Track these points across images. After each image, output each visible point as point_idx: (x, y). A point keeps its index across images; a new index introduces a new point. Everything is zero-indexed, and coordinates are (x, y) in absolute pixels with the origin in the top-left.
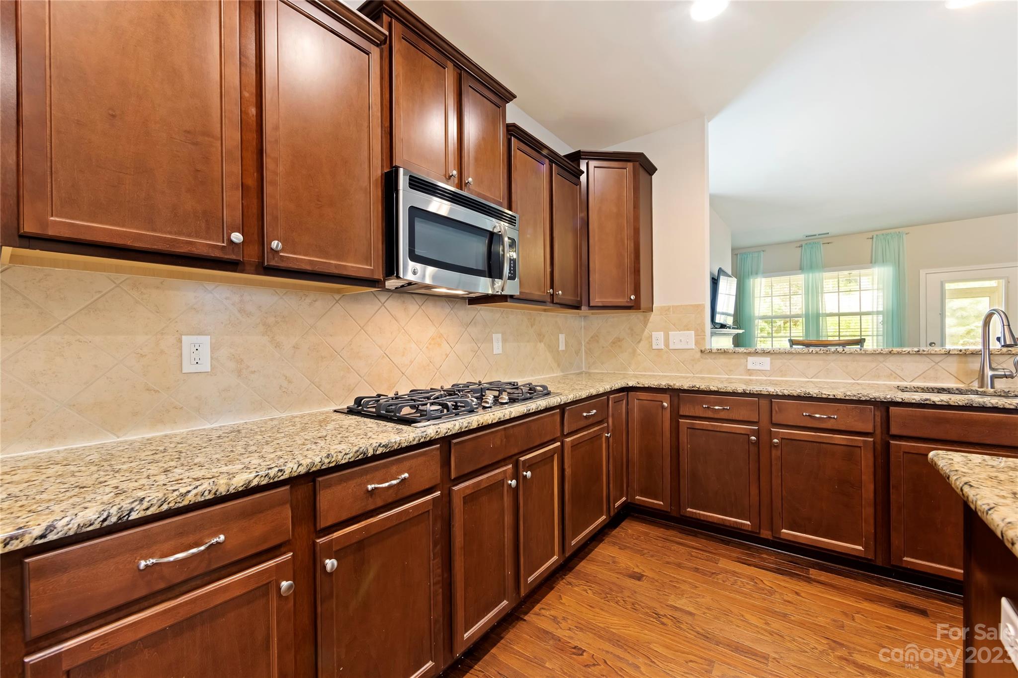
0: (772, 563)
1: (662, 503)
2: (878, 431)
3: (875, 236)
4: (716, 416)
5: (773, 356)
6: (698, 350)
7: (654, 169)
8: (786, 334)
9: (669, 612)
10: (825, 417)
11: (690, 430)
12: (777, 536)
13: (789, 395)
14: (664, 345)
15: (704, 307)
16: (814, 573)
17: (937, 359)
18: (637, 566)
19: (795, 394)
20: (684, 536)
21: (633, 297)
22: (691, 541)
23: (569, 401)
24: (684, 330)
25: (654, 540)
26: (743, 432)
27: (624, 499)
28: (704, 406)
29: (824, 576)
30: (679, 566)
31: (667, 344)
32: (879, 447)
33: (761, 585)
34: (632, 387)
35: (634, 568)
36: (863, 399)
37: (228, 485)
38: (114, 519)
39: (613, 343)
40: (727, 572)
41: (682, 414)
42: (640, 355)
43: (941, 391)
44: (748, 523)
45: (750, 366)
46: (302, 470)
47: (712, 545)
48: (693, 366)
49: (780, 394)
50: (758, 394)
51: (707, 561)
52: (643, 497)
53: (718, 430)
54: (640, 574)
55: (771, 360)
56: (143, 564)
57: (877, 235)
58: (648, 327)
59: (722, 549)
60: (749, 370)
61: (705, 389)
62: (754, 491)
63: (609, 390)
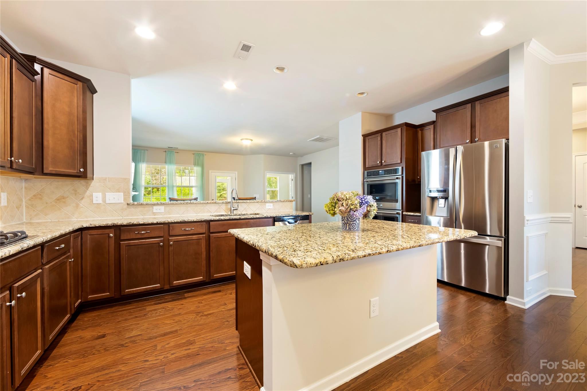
0: (170, 299)
1: (108, 294)
2: (207, 232)
3: (195, 153)
4: (143, 237)
5: (165, 206)
6: (125, 203)
7: (96, 92)
9: (127, 341)
10: (190, 229)
11: (128, 247)
12: (172, 286)
13: (177, 222)
14: (102, 201)
15: (130, 180)
16: (186, 295)
17: (220, 204)
18: (99, 332)
19: (179, 221)
20: (123, 306)
21: (82, 170)
22: (128, 307)
23: (48, 240)
24: (117, 192)
25: (105, 316)
26: (156, 242)
27: (80, 301)
28: (136, 233)
29: (190, 294)
30: (126, 320)
31: (104, 200)
32: (207, 238)
33: (168, 308)
34: (86, 227)
35: (97, 334)
36: (202, 220)
39: (58, 200)
40: (151, 311)
41: (122, 239)
42: (82, 207)
43: (222, 215)
44: (159, 285)
45: (155, 211)
47: (140, 304)
48: (122, 213)
49: (173, 222)
50: (164, 223)
51: (140, 311)
52: (94, 295)
53: (144, 243)
54: (103, 335)
55: (165, 207)
58: (89, 189)
59: (146, 303)
60: (154, 213)
61: (137, 224)
62: (162, 269)
63: (72, 230)
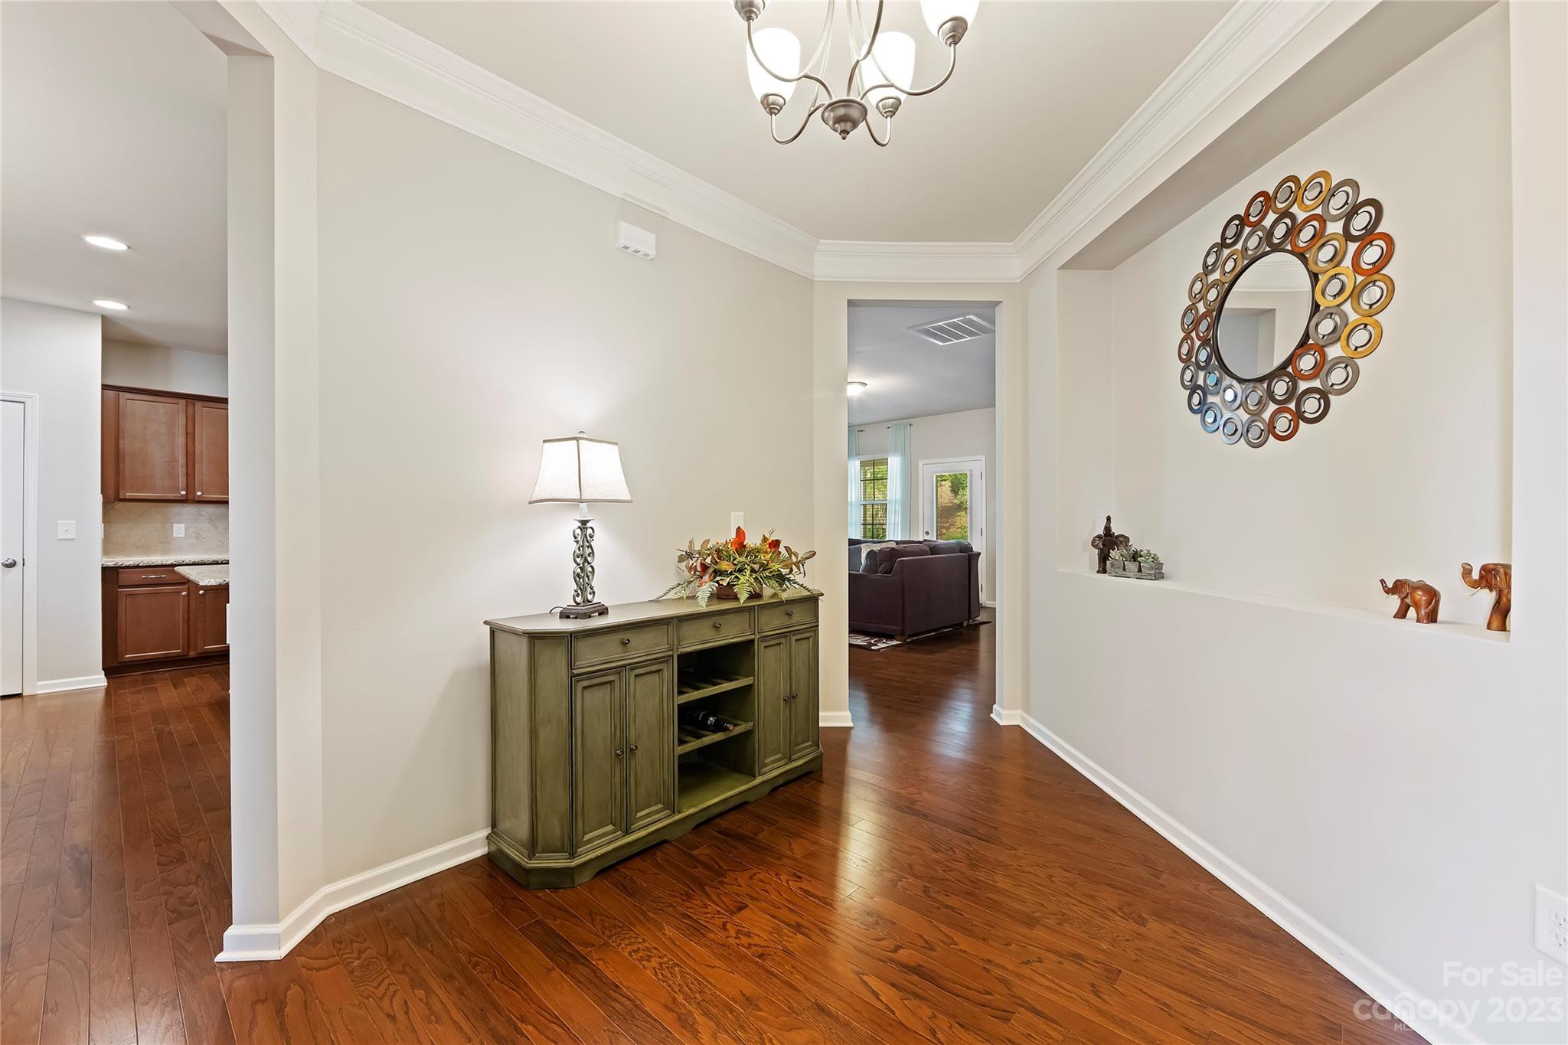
3: (891, 426)
56: (143, 577)
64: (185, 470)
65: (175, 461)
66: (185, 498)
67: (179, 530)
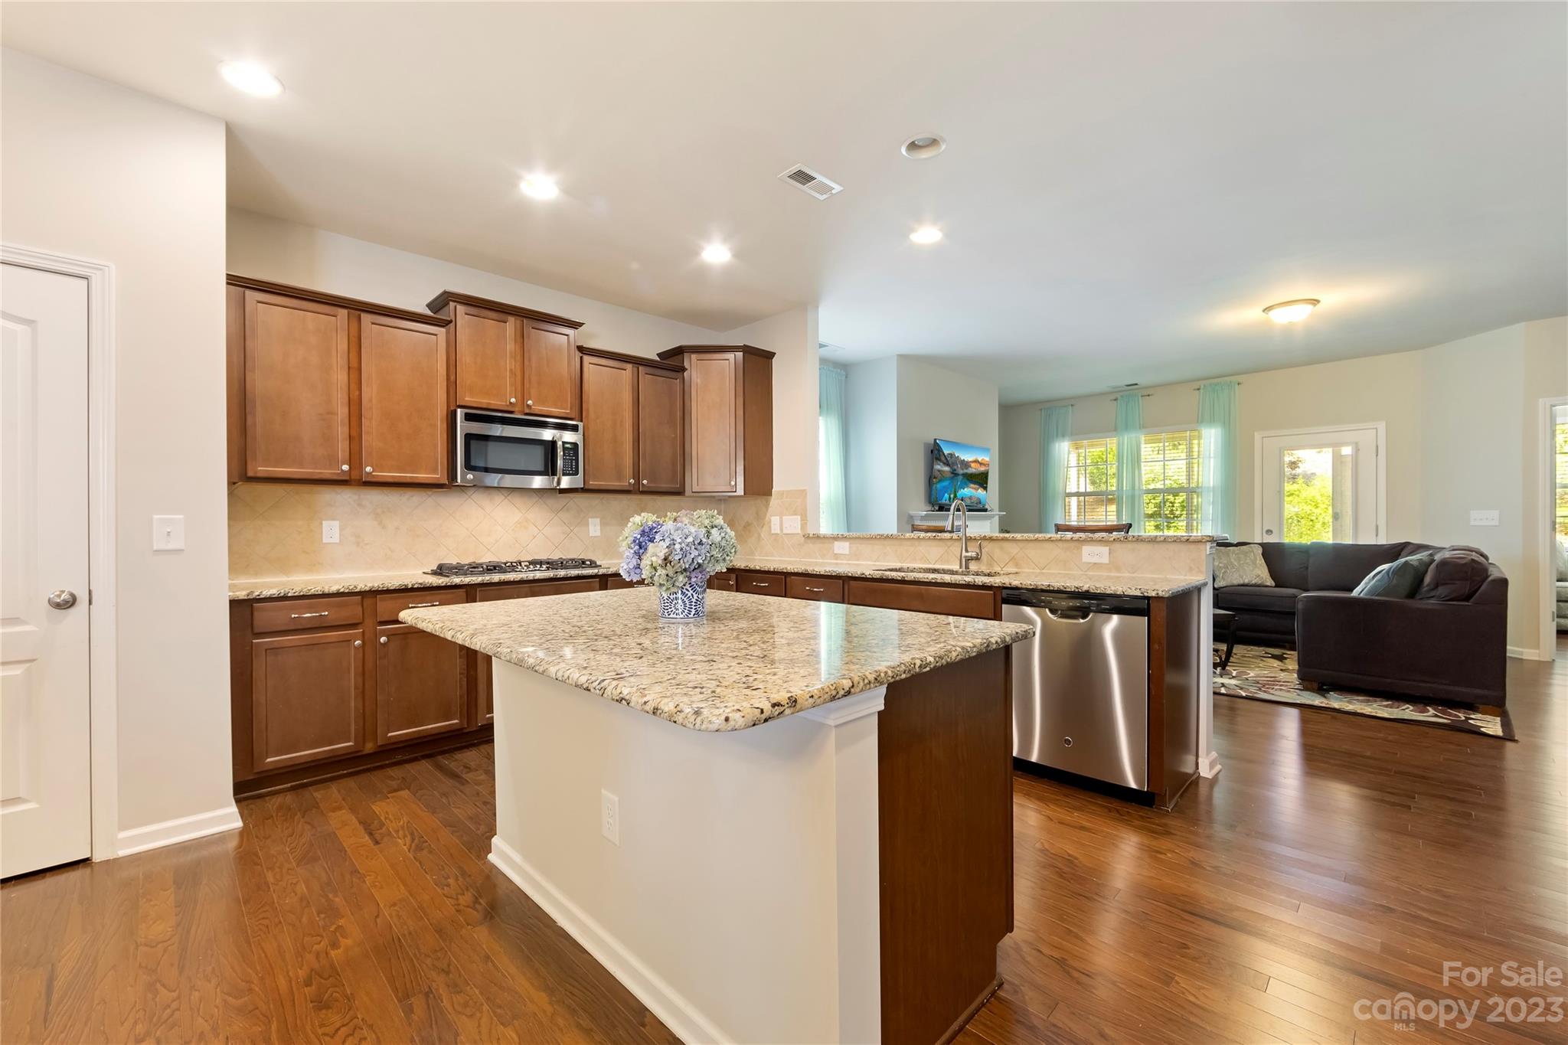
3: (1202, 387)
5: (850, 541)
6: (803, 535)
8: (1100, 517)
15: (807, 493)
21: (733, 483)
24: (794, 515)
31: (781, 529)
37: (329, 590)
38: (282, 594)
39: (745, 527)
42: (762, 539)
45: (836, 551)
46: (367, 589)
48: (799, 550)
55: (850, 544)
56: (293, 616)
57: (1205, 386)
58: (768, 512)
60: (835, 554)
64: (346, 429)
65: (332, 413)
66: (347, 478)
67: (331, 531)
